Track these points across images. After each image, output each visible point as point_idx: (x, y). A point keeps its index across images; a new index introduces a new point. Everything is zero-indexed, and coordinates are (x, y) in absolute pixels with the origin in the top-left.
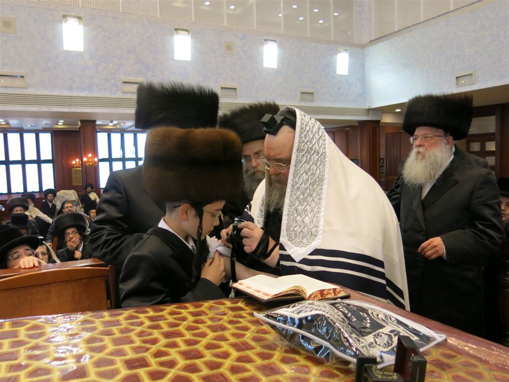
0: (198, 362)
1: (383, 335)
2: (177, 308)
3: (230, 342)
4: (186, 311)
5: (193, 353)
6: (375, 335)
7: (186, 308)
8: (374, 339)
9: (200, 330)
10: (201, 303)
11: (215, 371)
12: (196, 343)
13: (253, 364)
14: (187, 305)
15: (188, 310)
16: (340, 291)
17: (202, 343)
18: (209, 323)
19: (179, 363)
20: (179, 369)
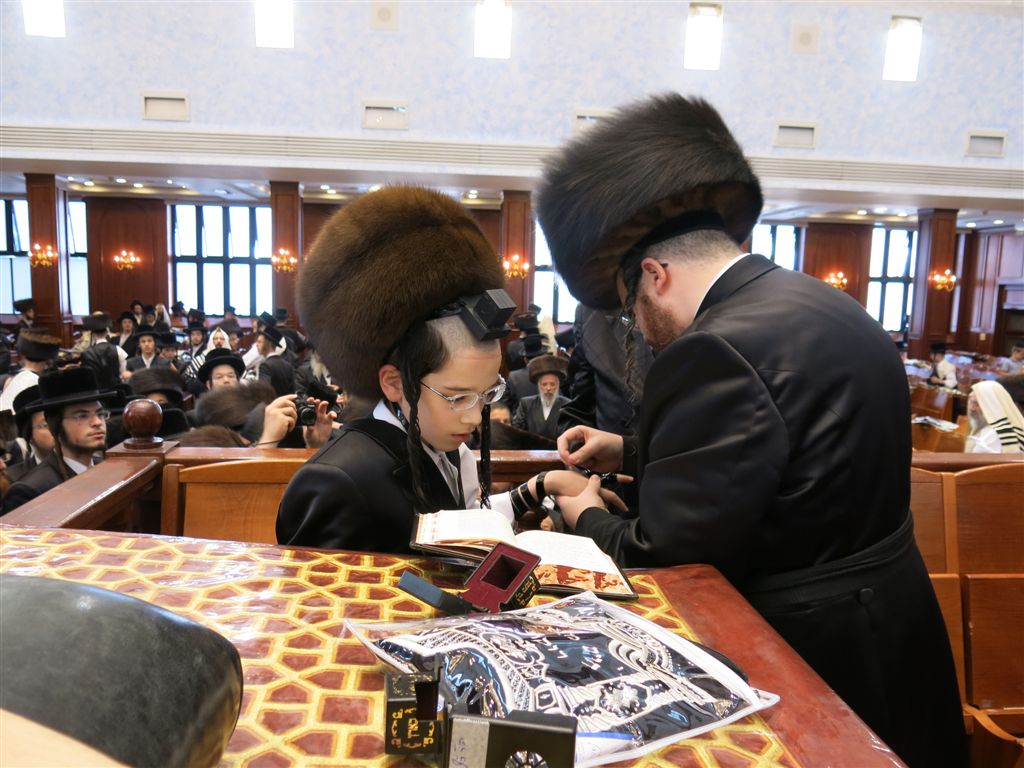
1: (626, 688)
2: (340, 560)
3: (348, 641)
4: (350, 567)
6: (607, 686)
8: (600, 694)
9: (325, 609)
13: (330, 691)
14: (367, 557)
16: (615, 581)
18: (362, 598)
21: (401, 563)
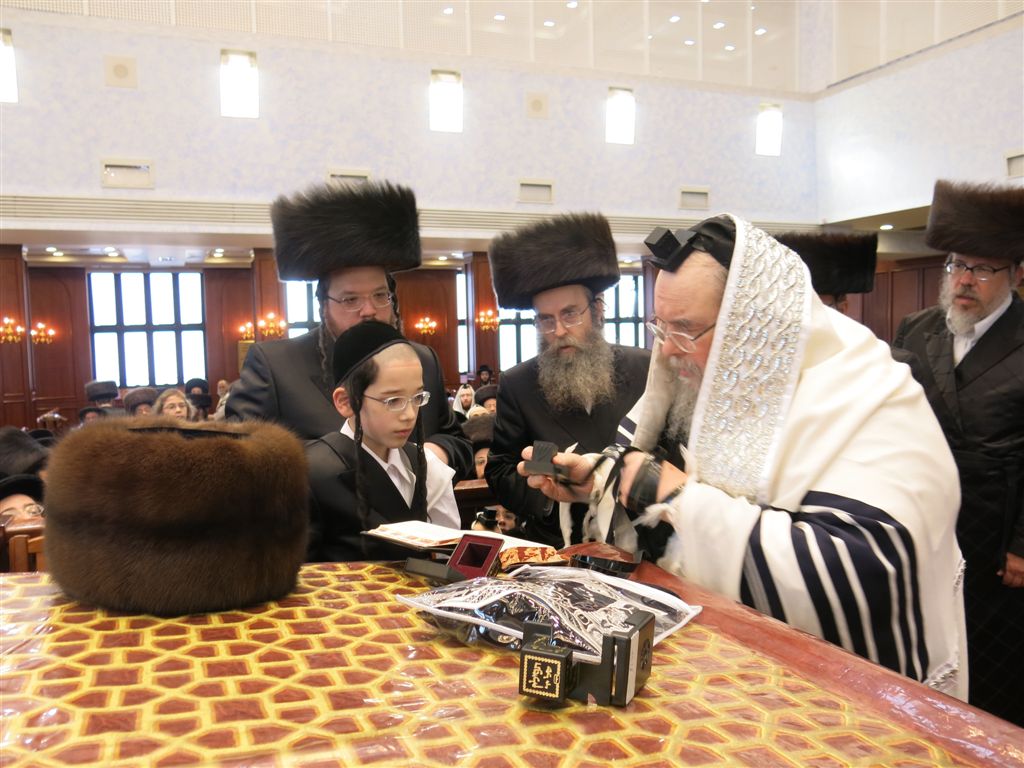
0: (313, 638)
2: (319, 569)
3: (378, 616)
4: (332, 573)
5: (311, 627)
7: (334, 569)
9: (340, 600)
10: (363, 564)
11: (332, 650)
12: (324, 614)
13: (397, 645)
14: (340, 565)
15: (337, 573)
17: (331, 616)
18: (362, 591)
19: (282, 637)
20: (278, 645)
21: (370, 566)
